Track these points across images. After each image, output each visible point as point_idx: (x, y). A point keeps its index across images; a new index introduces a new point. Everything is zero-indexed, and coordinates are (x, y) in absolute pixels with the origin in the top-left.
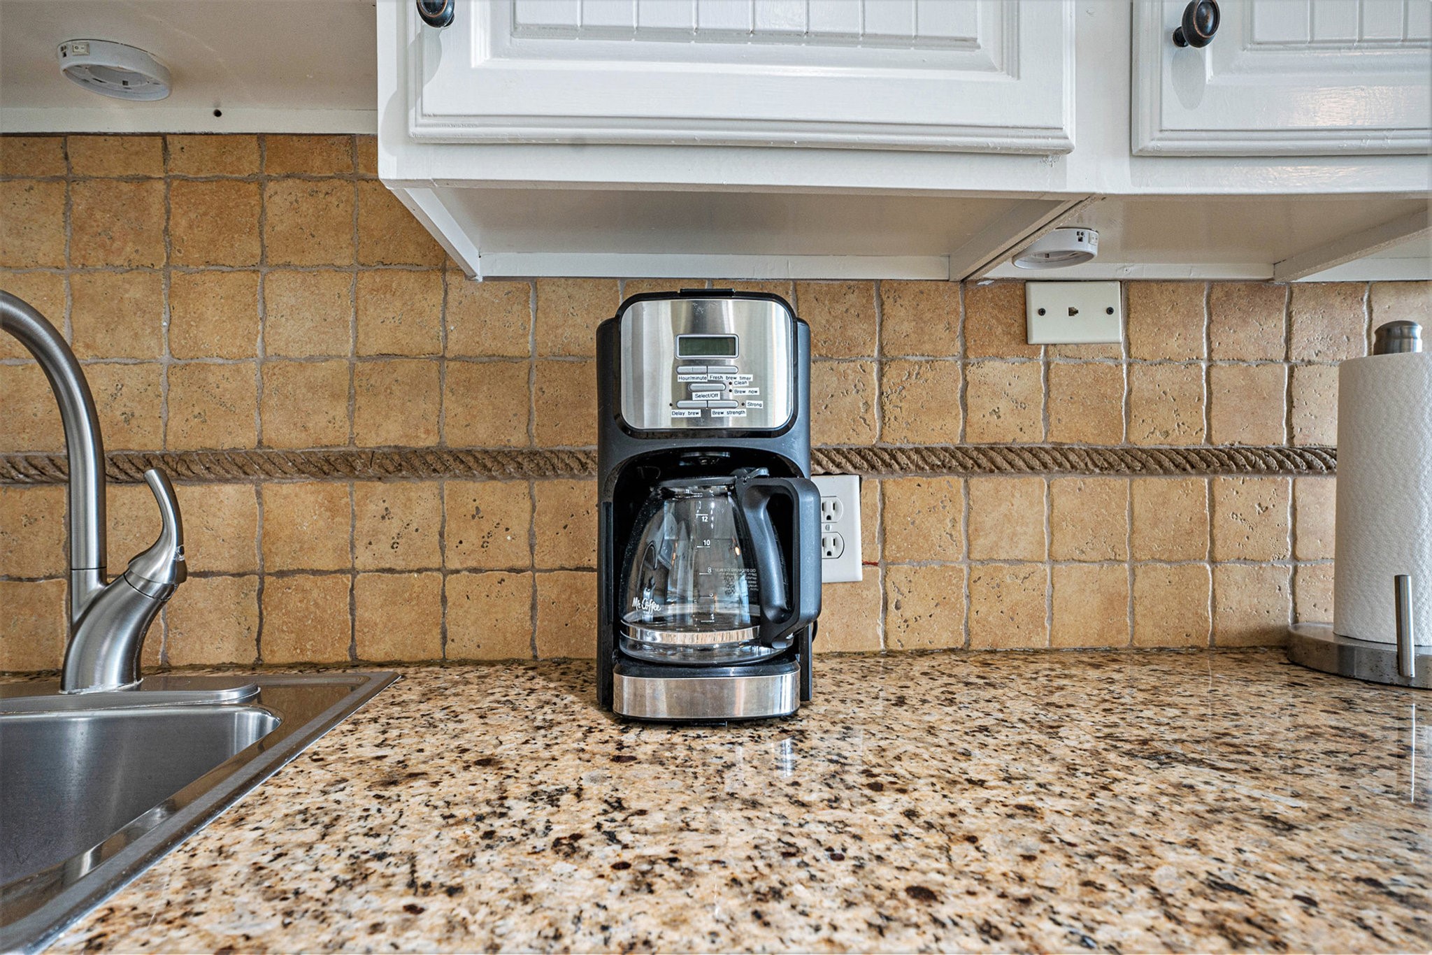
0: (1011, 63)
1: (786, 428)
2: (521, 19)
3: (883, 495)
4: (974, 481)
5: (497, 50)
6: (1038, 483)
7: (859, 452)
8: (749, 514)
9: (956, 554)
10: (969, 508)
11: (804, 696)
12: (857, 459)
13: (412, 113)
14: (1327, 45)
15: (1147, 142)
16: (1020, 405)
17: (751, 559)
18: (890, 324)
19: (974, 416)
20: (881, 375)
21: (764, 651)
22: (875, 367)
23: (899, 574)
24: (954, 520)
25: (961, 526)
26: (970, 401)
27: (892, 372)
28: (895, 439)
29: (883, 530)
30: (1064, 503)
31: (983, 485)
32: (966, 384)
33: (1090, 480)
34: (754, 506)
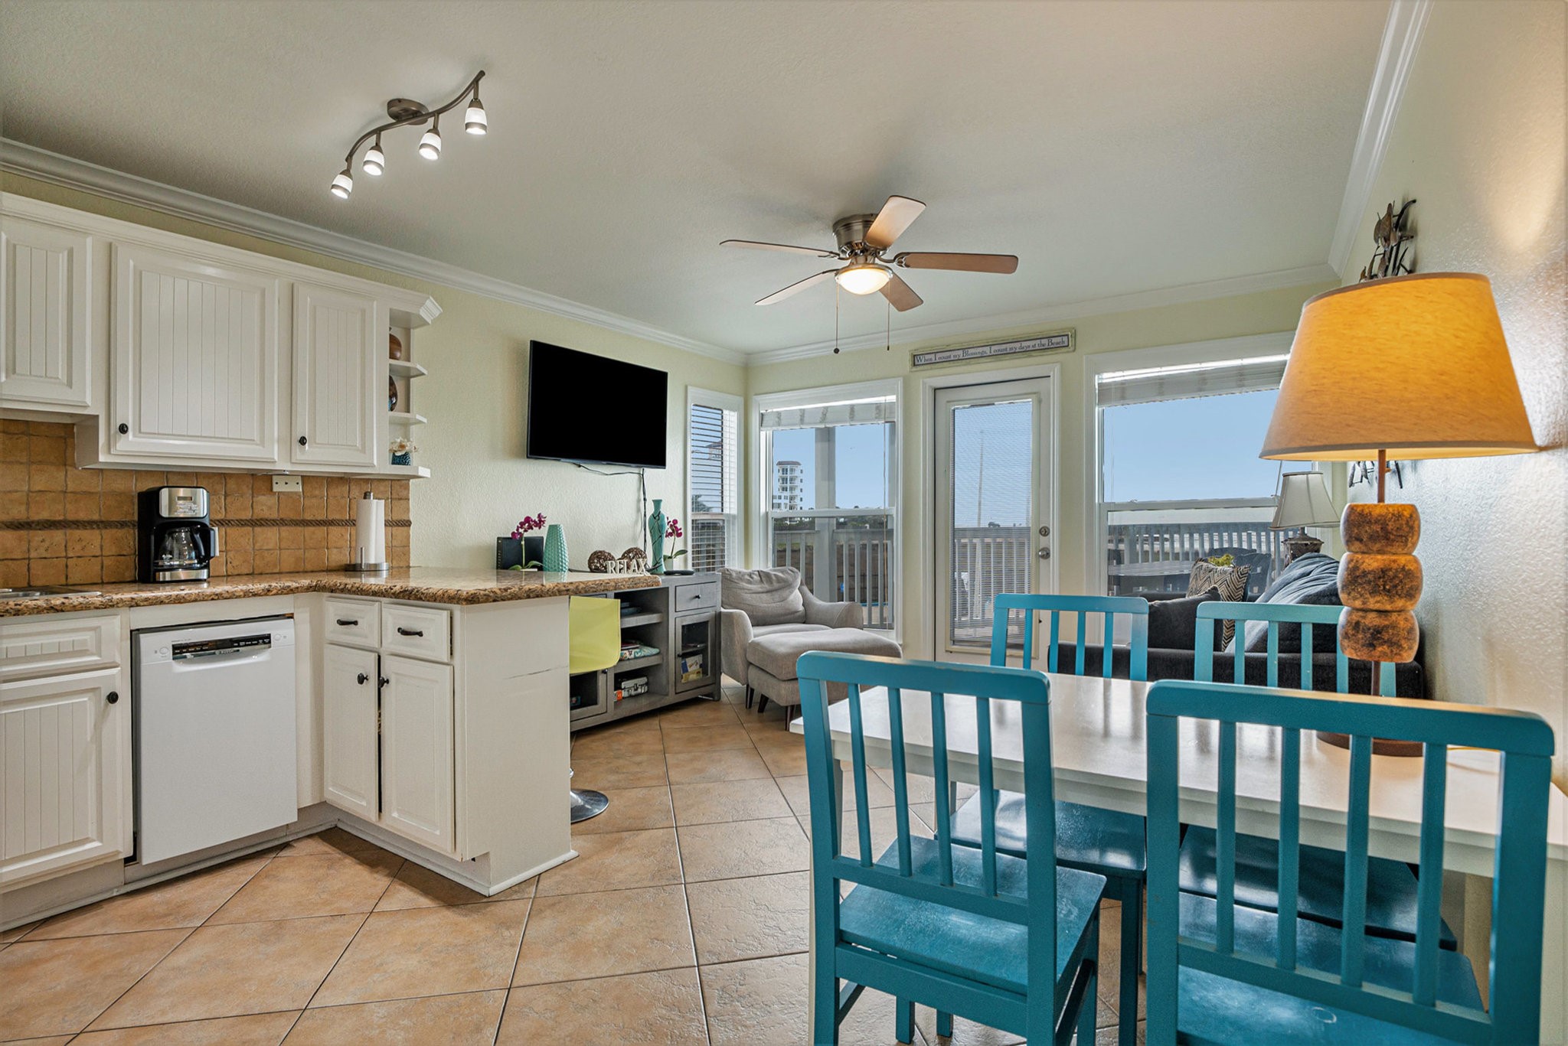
0: (262, 443)
1: (204, 517)
2: (142, 430)
3: (226, 533)
4: (256, 528)
5: (134, 436)
6: (275, 529)
7: (218, 521)
8: (195, 536)
9: (250, 548)
10: (254, 536)
11: (209, 576)
12: (217, 523)
13: (112, 449)
14: (331, 444)
15: (293, 461)
16: (270, 508)
17: (196, 548)
18: (228, 485)
19: (256, 511)
20: (225, 499)
21: (199, 566)
22: (223, 497)
23: (231, 554)
24: (249, 539)
25: (251, 540)
26: (254, 507)
27: (229, 499)
28: (230, 517)
29: (226, 542)
30: (284, 534)
31: (258, 529)
32: (253, 502)
33: (292, 528)
34: (197, 534)
